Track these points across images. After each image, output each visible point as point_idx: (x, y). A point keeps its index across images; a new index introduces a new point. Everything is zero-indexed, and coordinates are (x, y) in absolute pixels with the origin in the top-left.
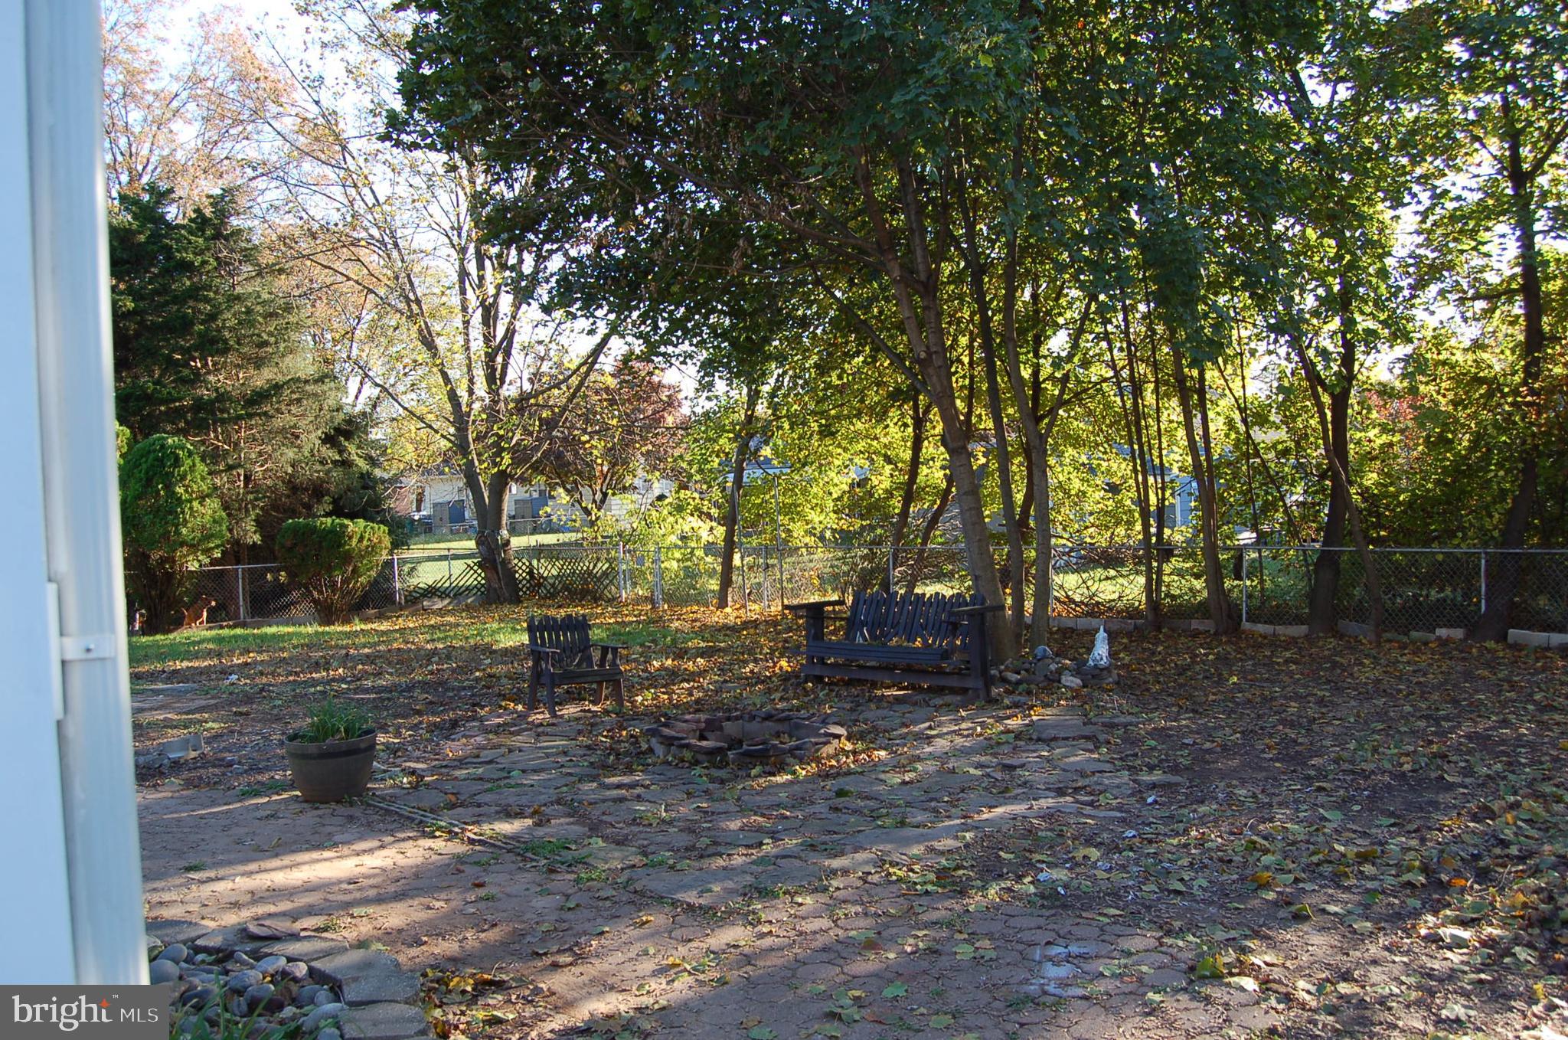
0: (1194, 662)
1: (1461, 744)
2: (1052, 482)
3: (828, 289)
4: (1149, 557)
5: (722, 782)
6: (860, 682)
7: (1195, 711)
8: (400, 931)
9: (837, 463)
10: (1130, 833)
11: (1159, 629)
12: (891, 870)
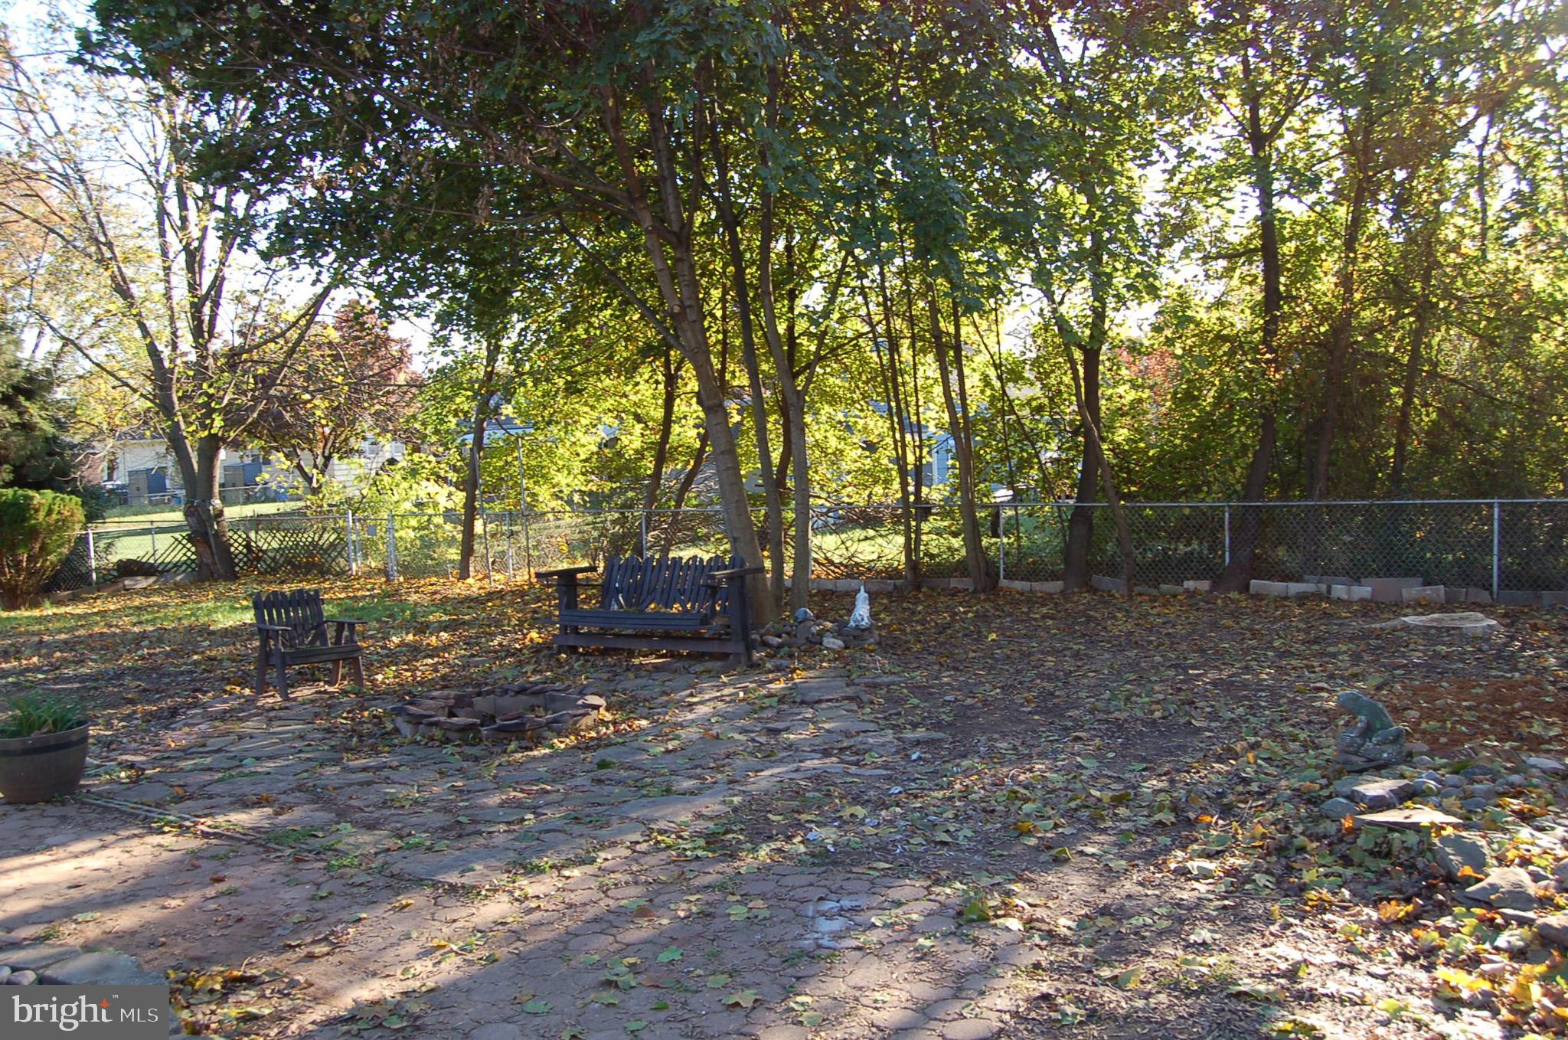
0: (954, 621)
1: (1207, 690)
2: (810, 440)
3: (573, 237)
4: (907, 515)
5: (476, 759)
6: (615, 651)
7: (955, 669)
8: (133, 933)
9: (584, 421)
10: (897, 789)
11: (918, 588)
12: (660, 838)
